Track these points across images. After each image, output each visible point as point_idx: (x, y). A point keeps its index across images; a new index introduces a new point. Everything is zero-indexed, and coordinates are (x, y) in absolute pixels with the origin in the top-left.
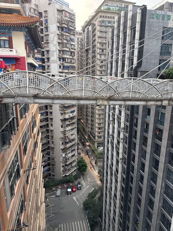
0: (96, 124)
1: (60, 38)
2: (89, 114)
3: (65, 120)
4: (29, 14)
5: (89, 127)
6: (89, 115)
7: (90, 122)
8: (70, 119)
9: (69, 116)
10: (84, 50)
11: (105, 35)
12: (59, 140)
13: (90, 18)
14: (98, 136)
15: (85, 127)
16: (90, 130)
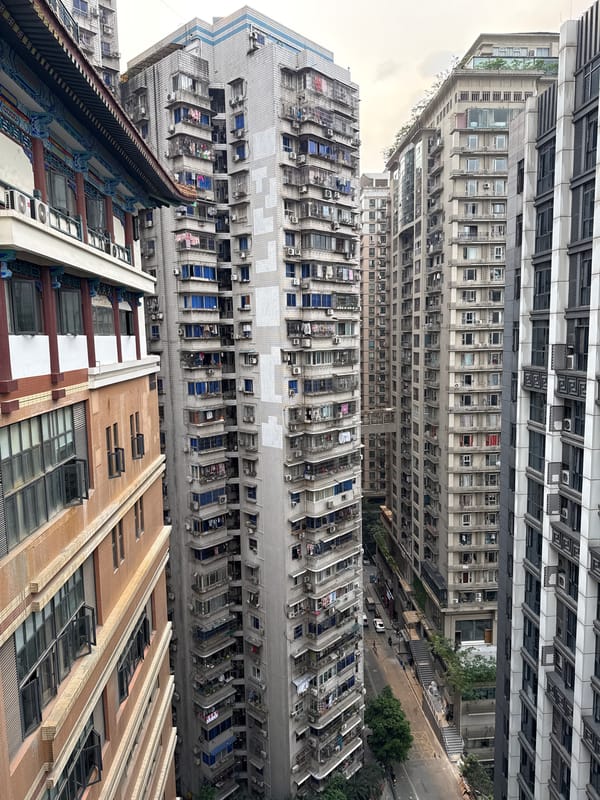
0: (450, 536)
1: (293, 183)
2: (413, 486)
3: (309, 524)
4: (169, 97)
5: (417, 546)
6: (416, 494)
7: (419, 523)
8: (331, 521)
9: (328, 506)
10: (393, 238)
11: (481, 169)
12: (283, 616)
13: (419, 113)
14: (458, 593)
15: (398, 540)
16: (420, 557)
